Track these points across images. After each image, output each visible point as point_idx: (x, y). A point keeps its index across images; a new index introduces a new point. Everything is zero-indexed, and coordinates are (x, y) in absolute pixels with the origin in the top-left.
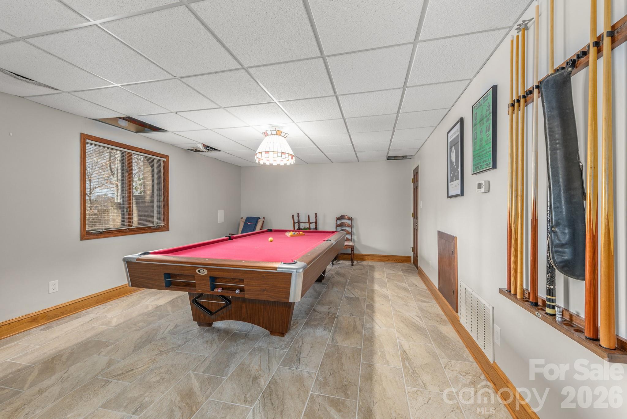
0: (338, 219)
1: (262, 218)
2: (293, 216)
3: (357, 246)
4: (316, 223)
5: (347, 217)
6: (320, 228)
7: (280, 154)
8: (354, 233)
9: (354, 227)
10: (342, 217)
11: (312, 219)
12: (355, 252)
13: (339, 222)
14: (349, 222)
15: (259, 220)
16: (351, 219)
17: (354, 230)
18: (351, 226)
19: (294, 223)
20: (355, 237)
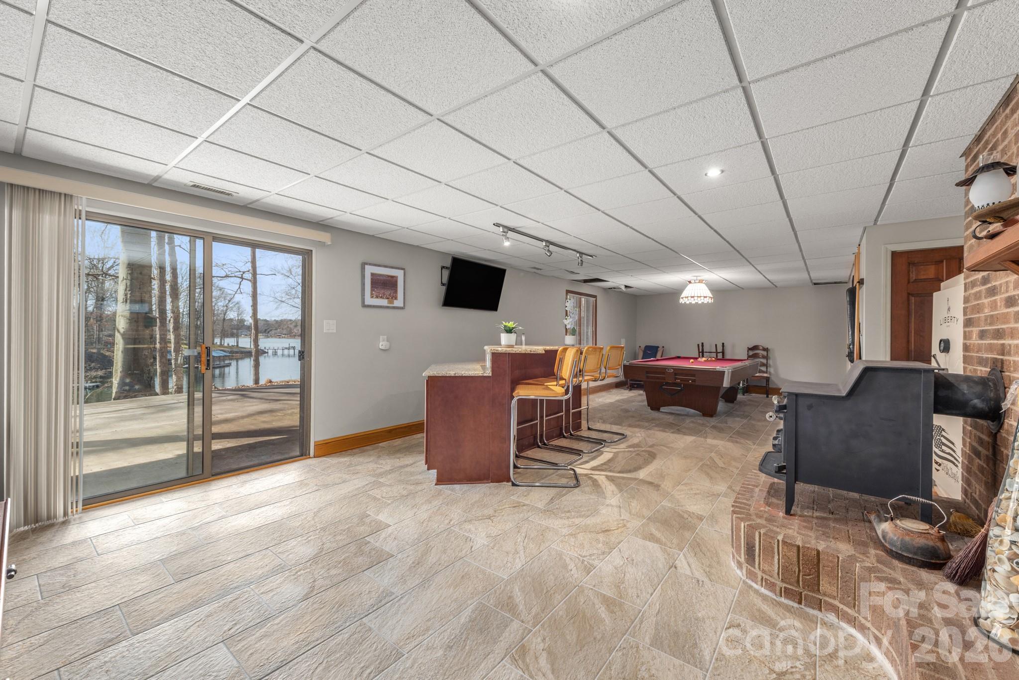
0: (749, 349)
1: (661, 346)
2: (698, 345)
3: (773, 378)
4: (723, 353)
5: (761, 348)
6: (728, 356)
7: (702, 298)
8: (770, 365)
9: (770, 358)
10: (755, 348)
11: (720, 349)
12: (771, 386)
13: (751, 353)
14: (765, 353)
15: (659, 349)
16: (766, 350)
17: (771, 362)
18: (766, 357)
19: (699, 352)
20: (771, 370)
